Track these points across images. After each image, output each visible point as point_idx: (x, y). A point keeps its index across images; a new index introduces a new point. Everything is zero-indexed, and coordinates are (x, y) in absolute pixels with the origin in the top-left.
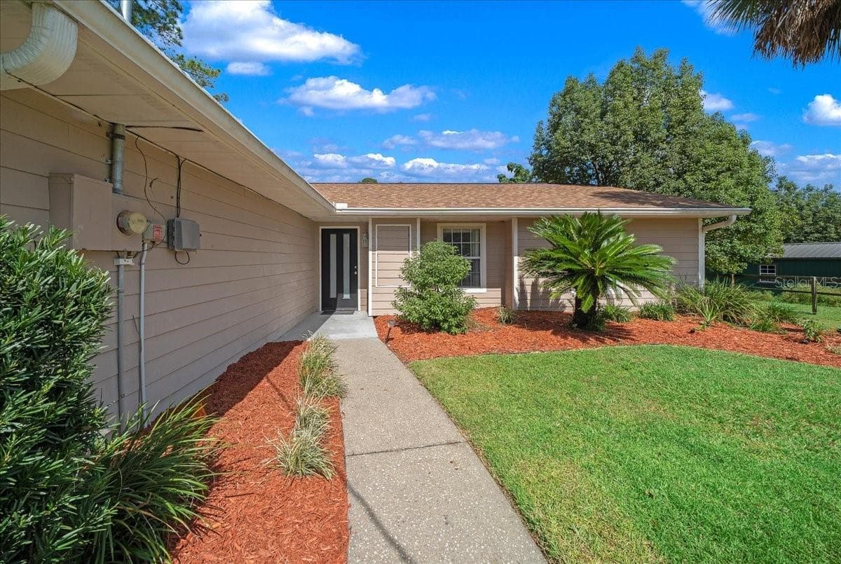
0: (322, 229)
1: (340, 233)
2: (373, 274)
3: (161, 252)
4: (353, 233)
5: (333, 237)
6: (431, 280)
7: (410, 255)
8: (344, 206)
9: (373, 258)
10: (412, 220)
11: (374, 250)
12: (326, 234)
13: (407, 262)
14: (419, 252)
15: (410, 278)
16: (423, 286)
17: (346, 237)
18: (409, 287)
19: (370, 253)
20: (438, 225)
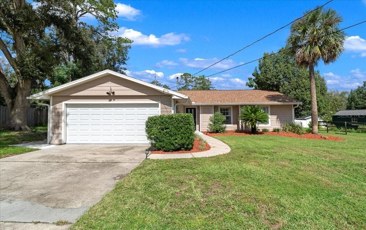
0: (186, 108)
1: (191, 109)
2: (201, 120)
4: (195, 109)
6: (216, 121)
7: (211, 115)
8: (194, 103)
9: (201, 116)
10: (211, 106)
11: (201, 114)
12: (188, 109)
13: (211, 117)
14: (213, 114)
15: (211, 121)
16: (214, 123)
17: (193, 110)
18: (211, 123)
19: (200, 115)
20: (219, 107)
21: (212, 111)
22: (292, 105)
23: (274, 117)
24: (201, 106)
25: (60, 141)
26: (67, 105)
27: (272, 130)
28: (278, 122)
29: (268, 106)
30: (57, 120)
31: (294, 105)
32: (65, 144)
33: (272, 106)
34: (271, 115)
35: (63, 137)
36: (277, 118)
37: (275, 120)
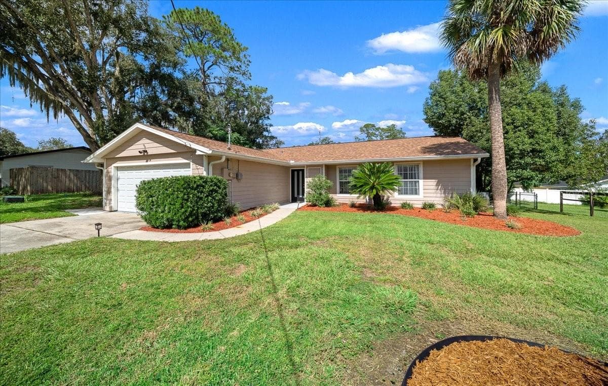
0: (292, 170)
1: (298, 171)
3: (235, 180)
4: (303, 171)
5: (296, 173)
8: (293, 162)
9: (307, 181)
10: (321, 166)
11: (307, 178)
12: (293, 171)
17: (301, 172)
19: (305, 179)
20: (337, 167)
21: (322, 173)
22: (469, 159)
23: (432, 183)
24: (308, 166)
25: (111, 207)
26: (118, 168)
27: (420, 206)
28: (439, 191)
29: (419, 162)
30: (109, 185)
31: (475, 160)
32: (117, 211)
33: (426, 163)
34: (424, 178)
35: (113, 204)
36: (437, 185)
37: (434, 187)
